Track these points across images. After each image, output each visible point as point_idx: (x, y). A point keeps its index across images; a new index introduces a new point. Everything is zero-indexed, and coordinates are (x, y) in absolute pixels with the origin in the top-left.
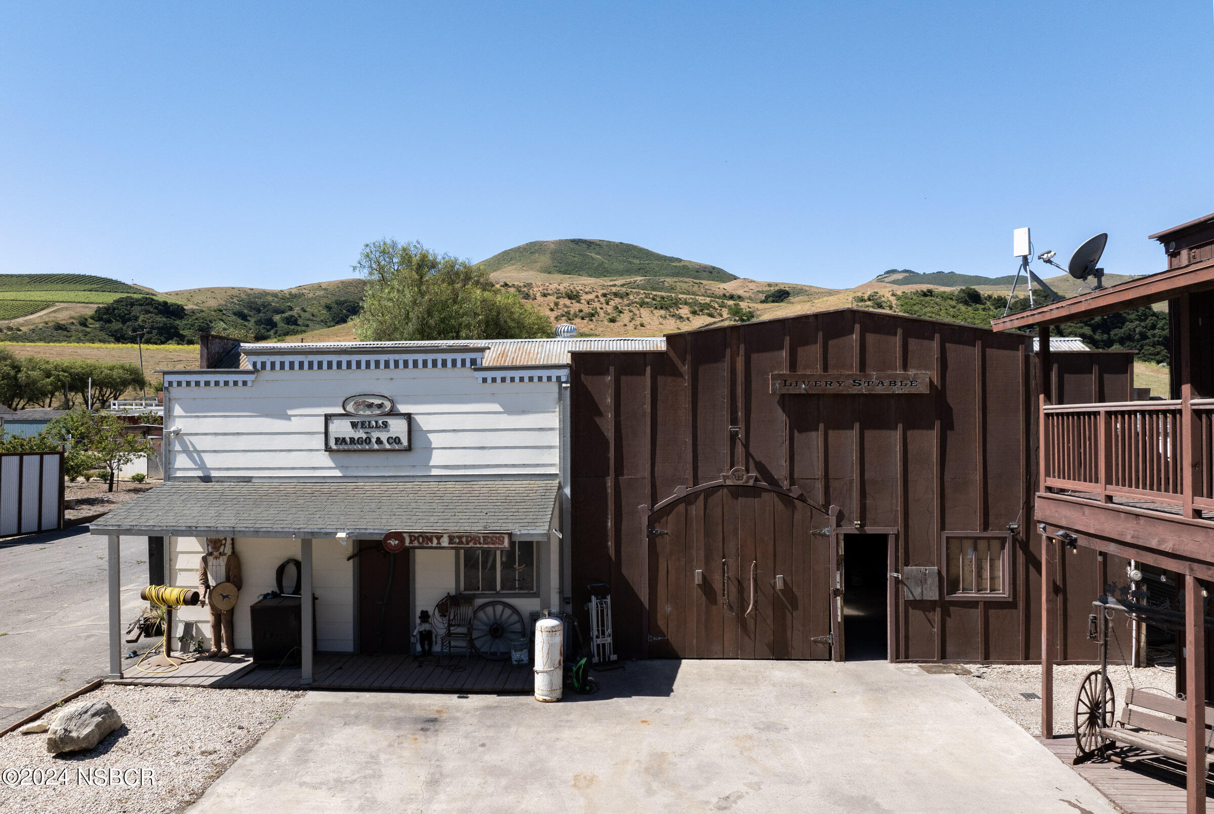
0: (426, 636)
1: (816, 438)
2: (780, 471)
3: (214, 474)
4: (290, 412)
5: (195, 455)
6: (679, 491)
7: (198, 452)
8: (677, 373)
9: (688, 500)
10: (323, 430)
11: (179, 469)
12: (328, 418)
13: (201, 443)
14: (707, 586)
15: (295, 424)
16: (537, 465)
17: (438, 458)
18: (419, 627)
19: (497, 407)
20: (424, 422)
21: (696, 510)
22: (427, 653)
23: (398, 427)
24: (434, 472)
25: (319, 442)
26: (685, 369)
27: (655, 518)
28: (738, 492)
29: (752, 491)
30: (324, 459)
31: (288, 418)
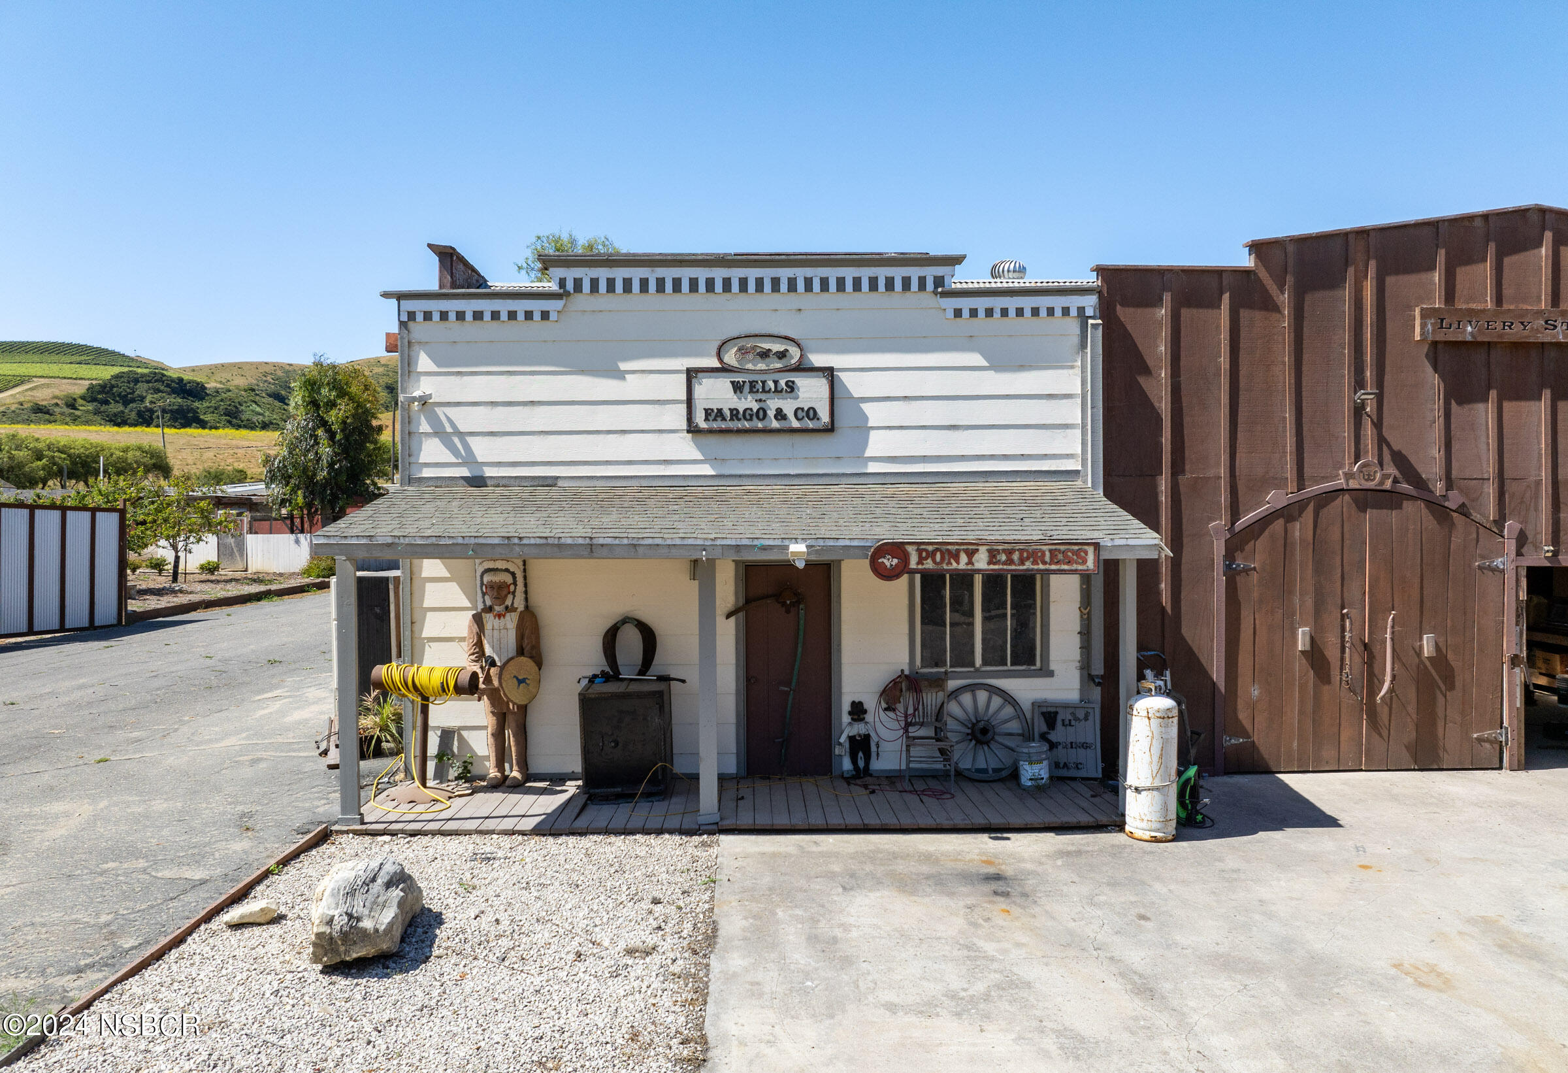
0: (861, 745)
1: (1485, 413)
2: (1431, 465)
3: (489, 472)
4: (623, 366)
5: (456, 440)
6: (1274, 499)
7: (462, 435)
8: (1269, 305)
9: (1288, 514)
10: (684, 397)
11: (427, 465)
12: (692, 375)
13: (465, 420)
14: (1316, 656)
15: (633, 387)
16: (1045, 457)
17: (878, 444)
18: (847, 729)
19: (977, 359)
20: (854, 384)
21: (1300, 530)
22: (862, 775)
23: (812, 391)
24: (873, 468)
25: (676, 417)
26: (1285, 299)
27: (1237, 543)
28: (1367, 499)
29: (1386, 499)
30: (684, 447)
31: (621, 375)
